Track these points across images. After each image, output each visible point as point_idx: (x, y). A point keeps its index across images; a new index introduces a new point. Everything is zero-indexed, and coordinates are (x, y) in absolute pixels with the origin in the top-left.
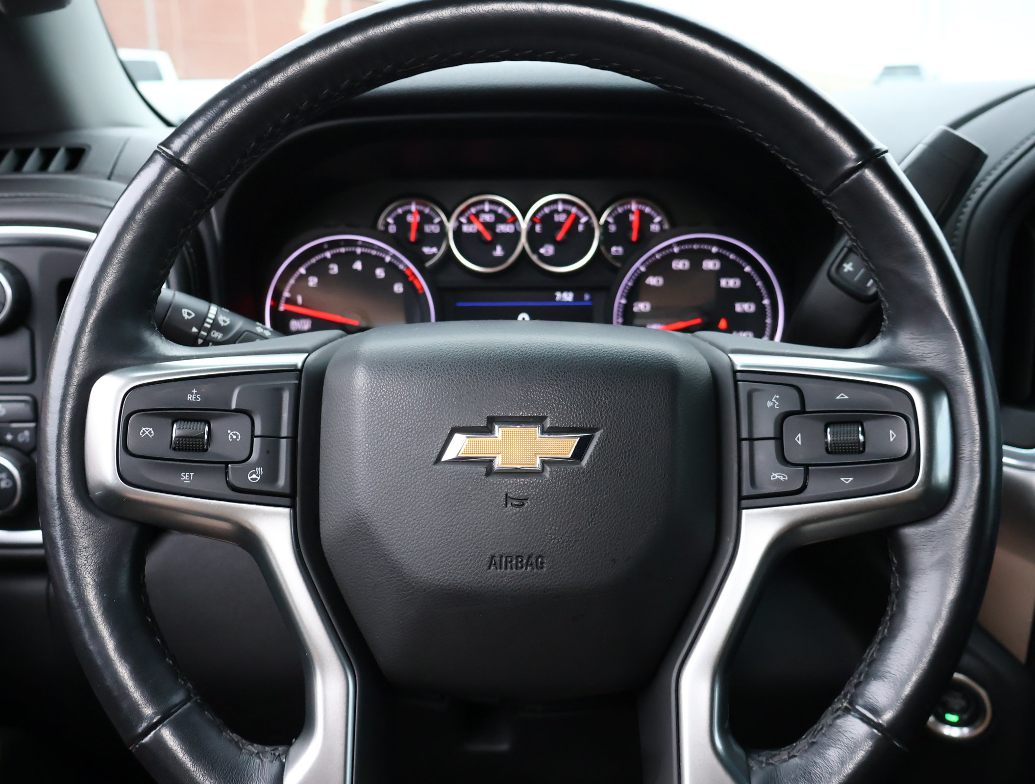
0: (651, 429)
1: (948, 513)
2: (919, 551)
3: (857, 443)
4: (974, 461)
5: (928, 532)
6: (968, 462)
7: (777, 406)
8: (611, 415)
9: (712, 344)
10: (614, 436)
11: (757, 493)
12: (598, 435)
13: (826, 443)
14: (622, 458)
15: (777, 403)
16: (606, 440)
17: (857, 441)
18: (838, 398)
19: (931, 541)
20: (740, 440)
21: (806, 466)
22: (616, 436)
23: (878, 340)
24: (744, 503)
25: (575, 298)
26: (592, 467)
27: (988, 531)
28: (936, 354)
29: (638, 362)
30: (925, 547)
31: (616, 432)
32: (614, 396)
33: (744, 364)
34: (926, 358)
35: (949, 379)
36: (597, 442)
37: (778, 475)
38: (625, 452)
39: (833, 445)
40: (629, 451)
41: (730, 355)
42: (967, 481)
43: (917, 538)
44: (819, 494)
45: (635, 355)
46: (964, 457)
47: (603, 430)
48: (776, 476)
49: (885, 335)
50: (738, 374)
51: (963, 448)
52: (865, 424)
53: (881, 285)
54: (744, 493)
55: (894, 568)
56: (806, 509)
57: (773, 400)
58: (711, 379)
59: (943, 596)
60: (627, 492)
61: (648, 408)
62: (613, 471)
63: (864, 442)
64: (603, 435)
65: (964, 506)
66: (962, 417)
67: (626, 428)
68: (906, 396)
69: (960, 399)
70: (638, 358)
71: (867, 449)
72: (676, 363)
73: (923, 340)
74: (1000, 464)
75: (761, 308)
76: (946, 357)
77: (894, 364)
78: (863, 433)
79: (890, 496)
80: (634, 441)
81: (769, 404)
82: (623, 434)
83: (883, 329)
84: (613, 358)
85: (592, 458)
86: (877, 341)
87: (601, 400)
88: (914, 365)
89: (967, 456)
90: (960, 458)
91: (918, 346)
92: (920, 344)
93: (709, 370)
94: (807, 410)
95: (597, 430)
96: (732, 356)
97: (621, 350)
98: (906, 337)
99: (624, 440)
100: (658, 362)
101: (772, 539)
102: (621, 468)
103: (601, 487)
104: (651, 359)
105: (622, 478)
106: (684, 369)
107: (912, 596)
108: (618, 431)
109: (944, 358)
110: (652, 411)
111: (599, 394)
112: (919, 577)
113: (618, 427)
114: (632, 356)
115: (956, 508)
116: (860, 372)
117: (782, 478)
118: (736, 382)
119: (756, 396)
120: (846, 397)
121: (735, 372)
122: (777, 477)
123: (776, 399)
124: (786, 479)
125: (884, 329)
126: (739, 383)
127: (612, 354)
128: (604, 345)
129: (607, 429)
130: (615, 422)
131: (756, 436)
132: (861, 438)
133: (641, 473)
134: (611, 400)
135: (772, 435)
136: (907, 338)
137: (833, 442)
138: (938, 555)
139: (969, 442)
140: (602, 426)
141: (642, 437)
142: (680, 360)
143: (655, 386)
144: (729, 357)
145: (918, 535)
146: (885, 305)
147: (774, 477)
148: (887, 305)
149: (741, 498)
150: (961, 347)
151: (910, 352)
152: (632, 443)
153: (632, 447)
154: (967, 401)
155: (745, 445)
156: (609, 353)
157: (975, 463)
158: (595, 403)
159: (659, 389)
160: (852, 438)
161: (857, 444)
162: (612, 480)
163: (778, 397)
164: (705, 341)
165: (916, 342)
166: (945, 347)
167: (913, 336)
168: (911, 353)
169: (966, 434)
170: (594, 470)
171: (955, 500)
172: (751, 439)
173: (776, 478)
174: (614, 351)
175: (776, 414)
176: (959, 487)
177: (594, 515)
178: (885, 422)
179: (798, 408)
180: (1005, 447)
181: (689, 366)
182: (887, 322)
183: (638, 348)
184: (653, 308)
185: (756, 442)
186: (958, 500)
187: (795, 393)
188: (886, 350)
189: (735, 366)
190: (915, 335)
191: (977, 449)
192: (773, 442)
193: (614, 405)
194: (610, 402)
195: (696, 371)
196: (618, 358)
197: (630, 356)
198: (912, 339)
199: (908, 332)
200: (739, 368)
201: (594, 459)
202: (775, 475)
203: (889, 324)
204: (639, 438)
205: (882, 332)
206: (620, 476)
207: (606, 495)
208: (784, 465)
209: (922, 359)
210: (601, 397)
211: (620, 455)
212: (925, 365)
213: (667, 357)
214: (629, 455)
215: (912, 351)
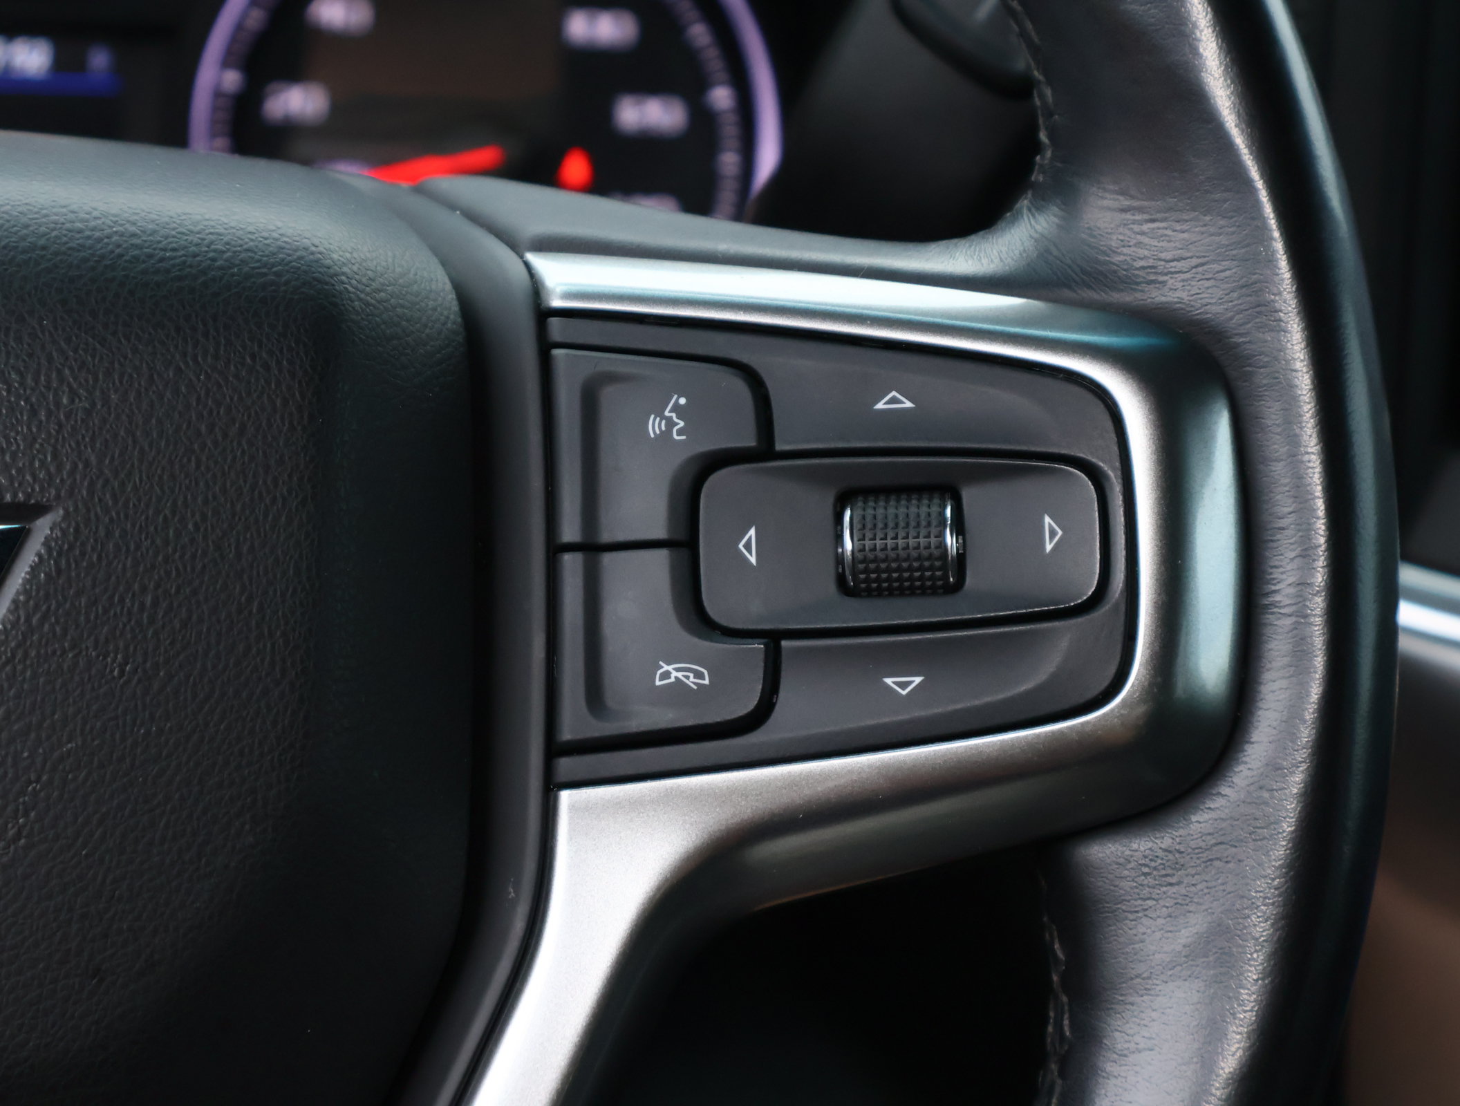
0: (239, 507)
1: (1225, 790)
2: (1131, 916)
3: (938, 559)
4: (1306, 616)
5: (1160, 853)
6: (1288, 622)
7: (680, 433)
8: (93, 460)
9: (474, 218)
10: (102, 533)
11: (607, 733)
12: (42, 528)
13: (839, 559)
14: (130, 613)
15: (682, 424)
16: (71, 548)
17: (936, 553)
18: (880, 406)
19: (1171, 884)
20: (555, 549)
21: (773, 638)
22: (109, 534)
23: (1020, 213)
24: (566, 766)
25: (60, 64)
26: (19, 646)
27: (1347, 850)
28: (1195, 261)
29: (194, 271)
30: (1150, 903)
31: (111, 520)
32: (103, 392)
33: (574, 289)
34: (1166, 274)
35: (1237, 345)
36: (39, 555)
37: (677, 670)
38: (144, 589)
39: (861, 566)
40: (158, 586)
41: (531, 257)
42: (1283, 683)
43: (1126, 873)
44: (815, 731)
45: (185, 247)
46: (1274, 605)
47: (61, 512)
48: (673, 672)
49: (1042, 199)
50: (554, 323)
51: (1276, 574)
52: (967, 494)
53: (1029, 26)
54: (567, 733)
55: (1055, 978)
56: (769, 782)
57: (667, 413)
58: (460, 339)
59: (1207, 1063)
60: (148, 733)
61: (225, 435)
62: (98, 656)
63: (961, 558)
64: (61, 529)
65: (1275, 768)
66: (1277, 473)
67: (147, 506)
68: (1099, 403)
69: (1270, 413)
70: (195, 255)
71: (969, 581)
72: (332, 277)
73: (1159, 216)
74: (1388, 627)
75: (701, 117)
76: (1228, 273)
77: (1067, 293)
78: (959, 527)
79: (1038, 736)
80: (175, 551)
81: (654, 426)
82: (133, 526)
83: (1037, 177)
84: (103, 257)
85: (22, 613)
86: (1016, 218)
87: (58, 404)
88: (1126, 298)
89: (1288, 602)
90: (1267, 606)
91: (1143, 233)
92: (1146, 227)
93: (455, 307)
94: (780, 446)
95: (40, 510)
96: (539, 262)
97: (133, 229)
98: (1106, 203)
99: (138, 547)
100: (265, 275)
101: (658, 889)
102: (127, 647)
103: (53, 714)
104: (242, 261)
105: (128, 682)
106: (360, 300)
107: (1109, 1067)
108: (118, 514)
109: (1223, 275)
110: (239, 444)
111: (49, 381)
112: (1132, 1004)
113: (116, 501)
114: (174, 250)
115: (1249, 773)
116: (956, 318)
117: (691, 681)
118: (545, 347)
119: (609, 396)
120: (908, 404)
121: (544, 315)
122: (674, 674)
123: (676, 408)
124: (707, 682)
125: (1041, 178)
126: (557, 352)
127: (99, 240)
128: (74, 207)
129: (76, 509)
130: (107, 481)
131: (606, 537)
132: (950, 541)
133: (199, 665)
134: (94, 404)
135: (659, 531)
136: (1109, 209)
137: (860, 556)
138: (1193, 927)
139: (1292, 555)
140: (58, 497)
141: (205, 538)
142: (345, 269)
143: (253, 357)
144: (527, 265)
145: (1133, 865)
146: (1042, 96)
147: (666, 675)
148: (1048, 92)
149: (554, 749)
150: (1275, 240)
151: (1120, 254)
152: (166, 560)
153: (168, 573)
154: (1291, 417)
155: (571, 564)
156: (89, 237)
157: (1311, 624)
158: (34, 412)
159: (267, 367)
160: (917, 541)
161: (938, 564)
162: (93, 689)
163: (682, 401)
164: (452, 206)
165: (1134, 222)
166: (1223, 240)
167: (1127, 202)
168: (1121, 258)
169: (1283, 529)
170: (26, 655)
171: (1247, 747)
172: (592, 548)
173: (673, 680)
174: (108, 231)
175: (673, 462)
176: (1260, 704)
177: (26, 814)
178: (1027, 488)
179: (748, 440)
180: (1409, 575)
181: (378, 291)
182: (1049, 154)
183: (196, 223)
184: (338, 108)
185: (608, 559)
186: (1255, 745)
187: (739, 388)
188: (1045, 251)
189: (543, 295)
190: (1132, 197)
191: (1319, 577)
192: (662, 555)
193: (104, 421)
194: (88, 412)
195: (402, 306)
196: (121, 256)
197: (165, 250)
198: (1124, 210)
199: (1111, 187)
200: (557, 303)
201: (28, 619)
202: (670, 668)
203: (1053, 158)
204: (192, 540)
205: (1033, 186)
206: (122, 672)
207: (69, 741)
208: (700, 636)
209: (1152, 277)
210: (56, 395)
211: (122, 600)
212: (1163, 299)
213: (301, 258)
214: (156, 603)
215: (1125, 250)
